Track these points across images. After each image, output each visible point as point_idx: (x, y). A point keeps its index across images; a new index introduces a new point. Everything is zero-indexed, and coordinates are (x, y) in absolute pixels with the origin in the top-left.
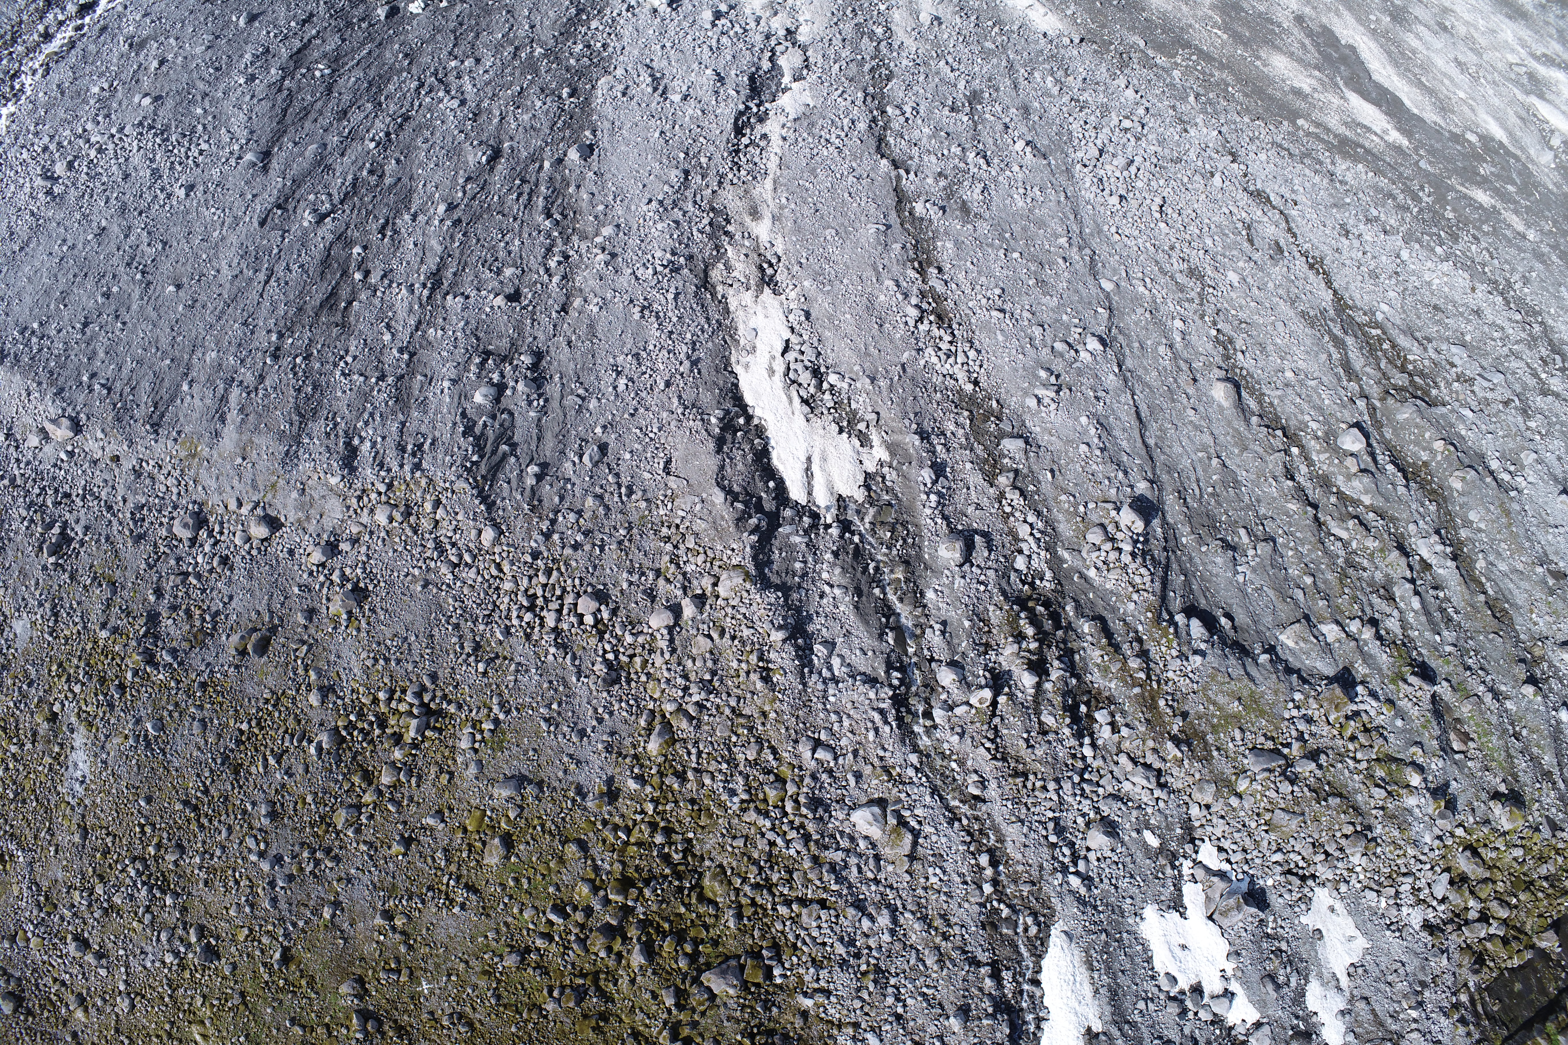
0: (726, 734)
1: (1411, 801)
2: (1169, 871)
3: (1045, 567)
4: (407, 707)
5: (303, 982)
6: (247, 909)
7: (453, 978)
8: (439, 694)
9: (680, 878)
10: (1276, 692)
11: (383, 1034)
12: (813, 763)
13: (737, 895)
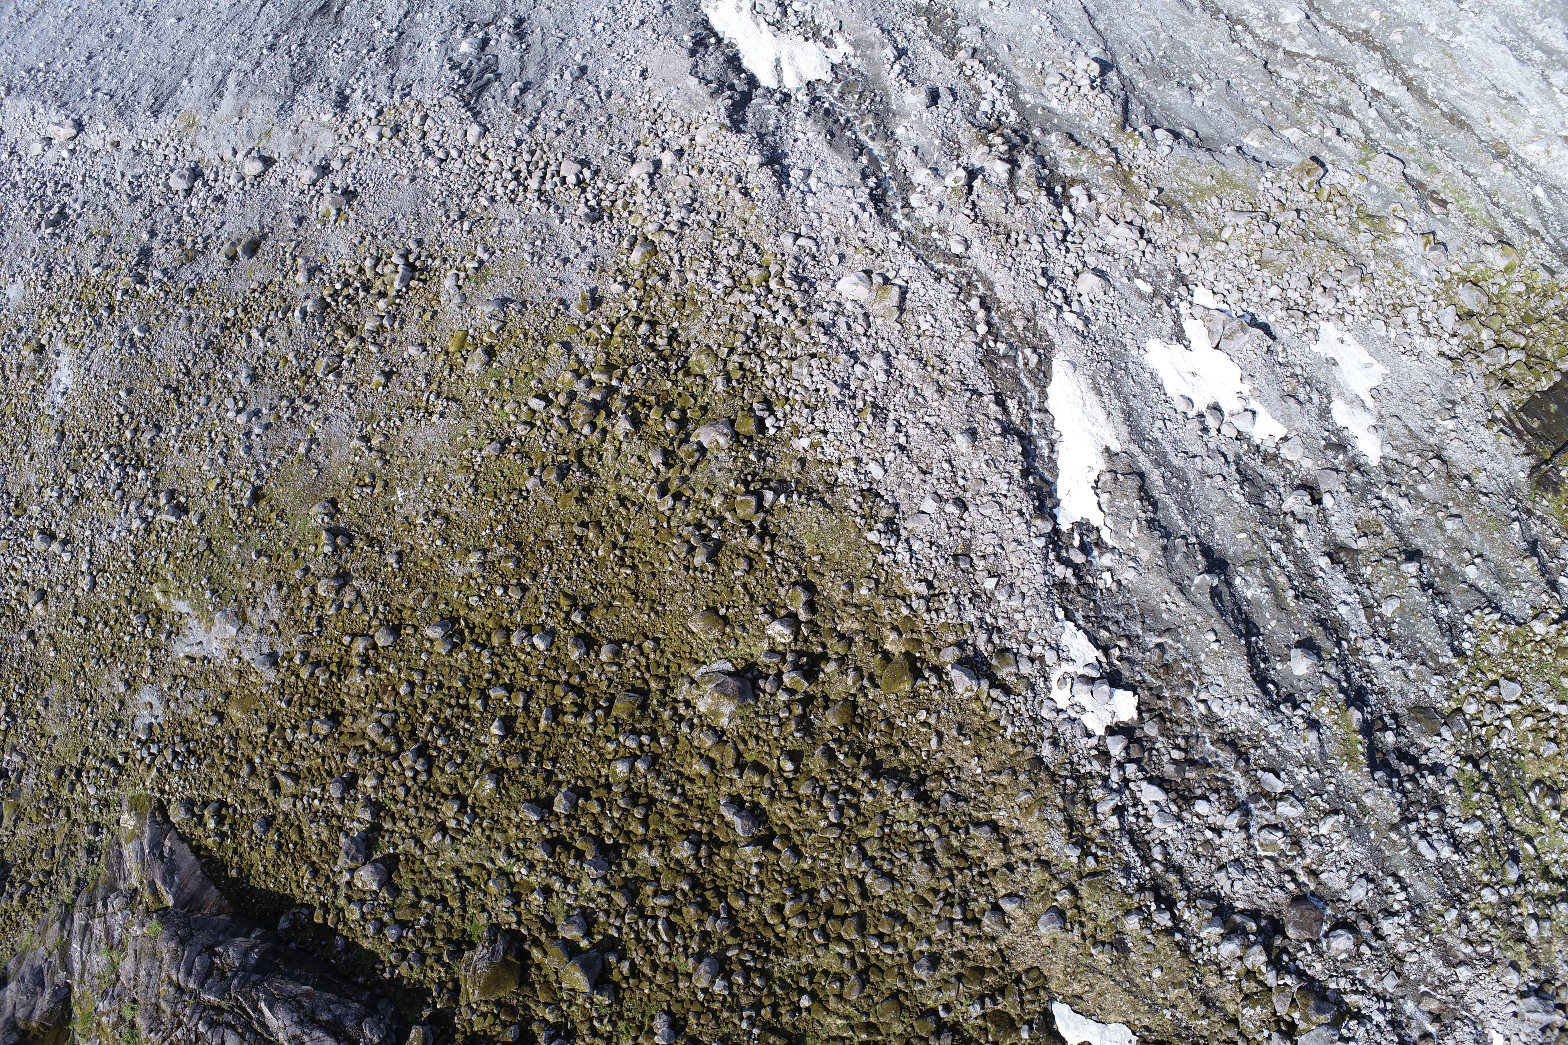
0: (708, 240)
1: (1400, 243)
2: (1165, 308)
3: (1008, 108)
4: (392, 267)
5: (273, 516)
6: (221, 461)
7: (430, 480)
8: (424, 253)
9: (666, 360)
10: (1247, 172)
11: (353, 548)
12: (796, 248)
13: (725, 364)
